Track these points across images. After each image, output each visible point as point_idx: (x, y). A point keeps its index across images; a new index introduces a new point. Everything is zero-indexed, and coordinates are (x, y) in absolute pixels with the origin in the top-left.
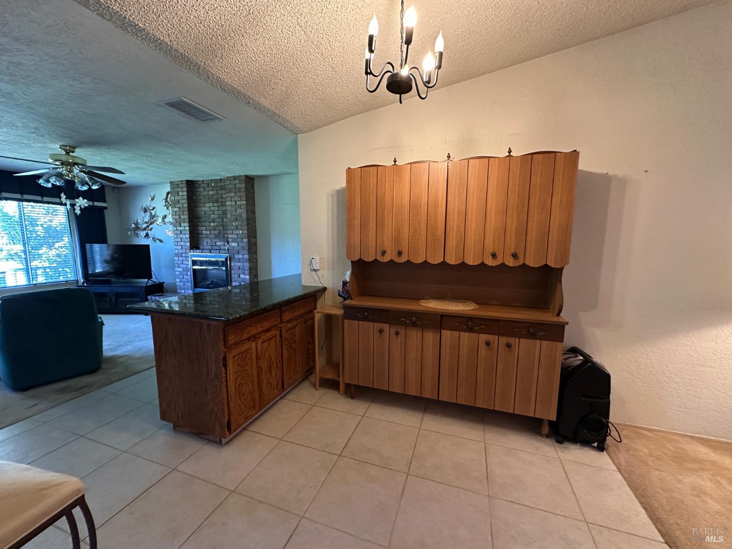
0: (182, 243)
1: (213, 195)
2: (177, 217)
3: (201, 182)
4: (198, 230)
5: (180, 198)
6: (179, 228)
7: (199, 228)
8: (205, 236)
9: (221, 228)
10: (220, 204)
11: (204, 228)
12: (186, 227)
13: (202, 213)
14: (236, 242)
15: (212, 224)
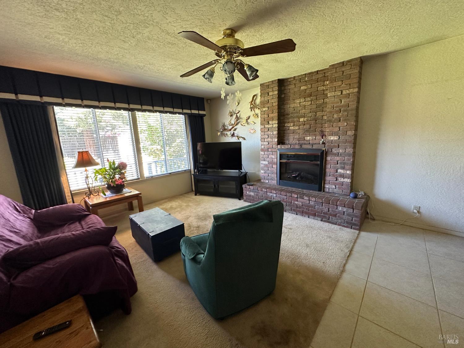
0: (269, 139)
1: (306, 90)
2: (266, 116)
3: (293, 79)
4: (284, 126)
5: (269, 98)
6: (267, 126)
7: (286, 125)
8: (292, 132)
9: (313, 122)
10: (315, 98)
11: (292, 124)
12: (274, 124)
13: (291, 110)
14: (337, 135)
15: (302, 120)
